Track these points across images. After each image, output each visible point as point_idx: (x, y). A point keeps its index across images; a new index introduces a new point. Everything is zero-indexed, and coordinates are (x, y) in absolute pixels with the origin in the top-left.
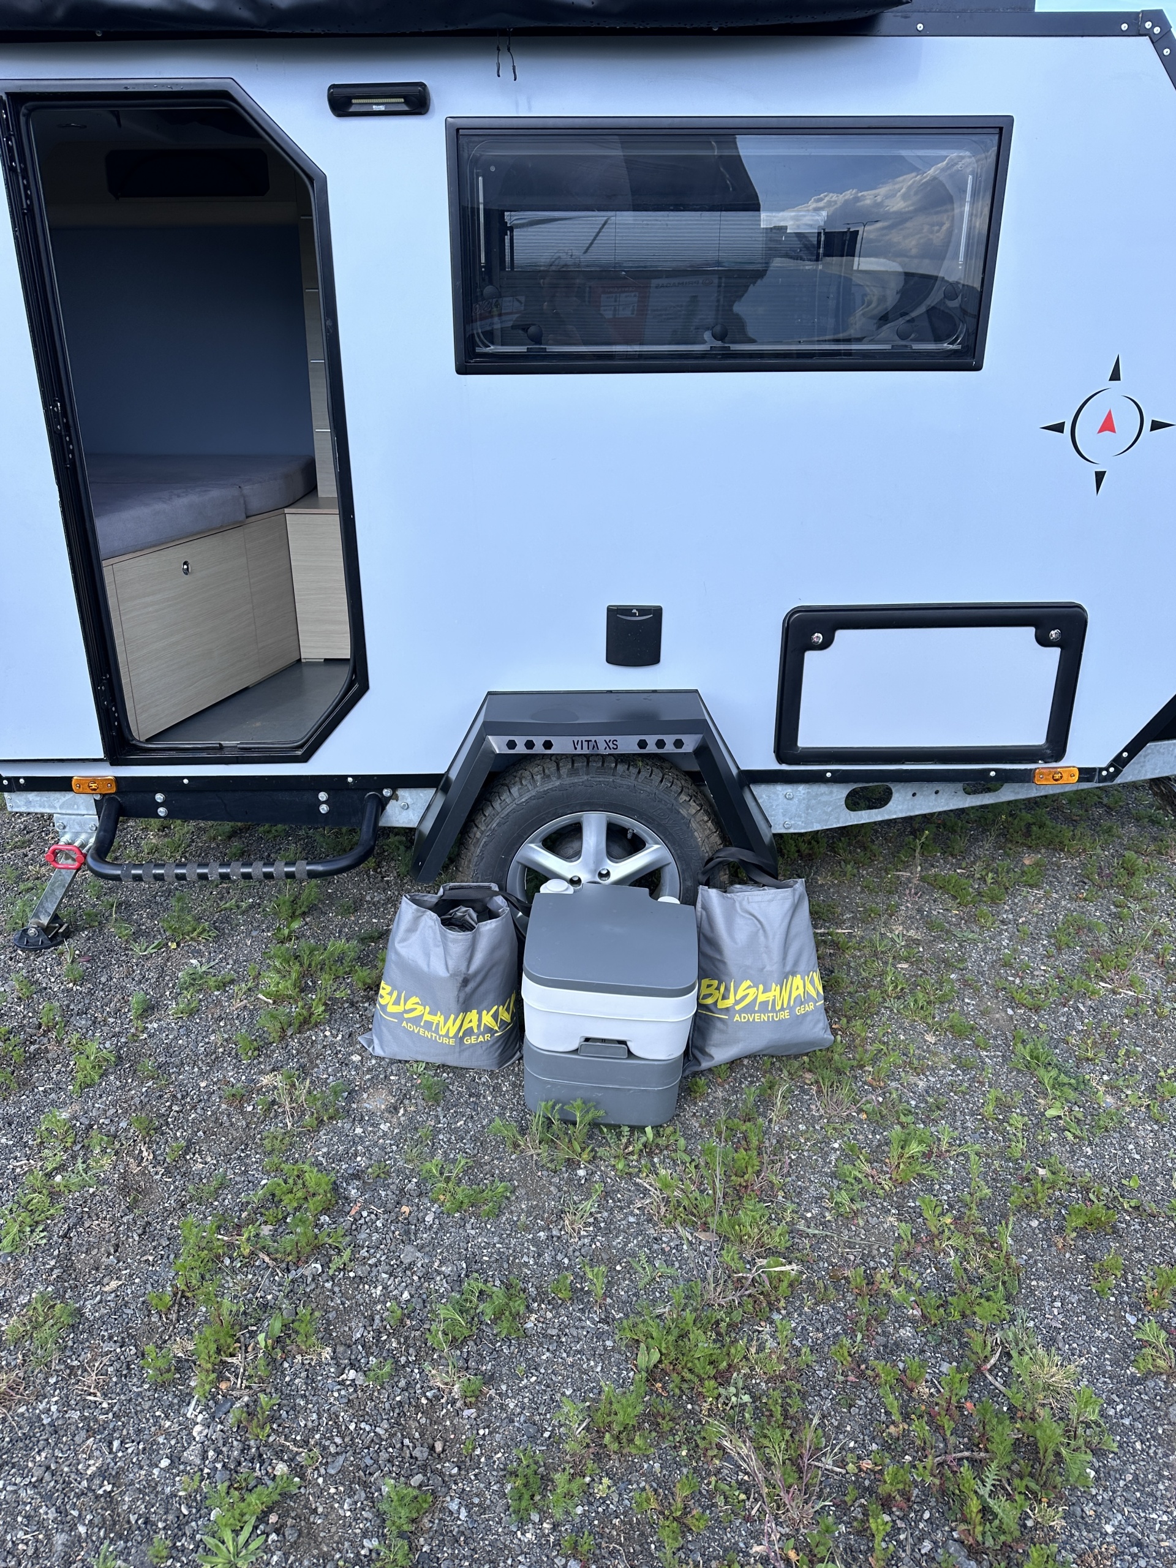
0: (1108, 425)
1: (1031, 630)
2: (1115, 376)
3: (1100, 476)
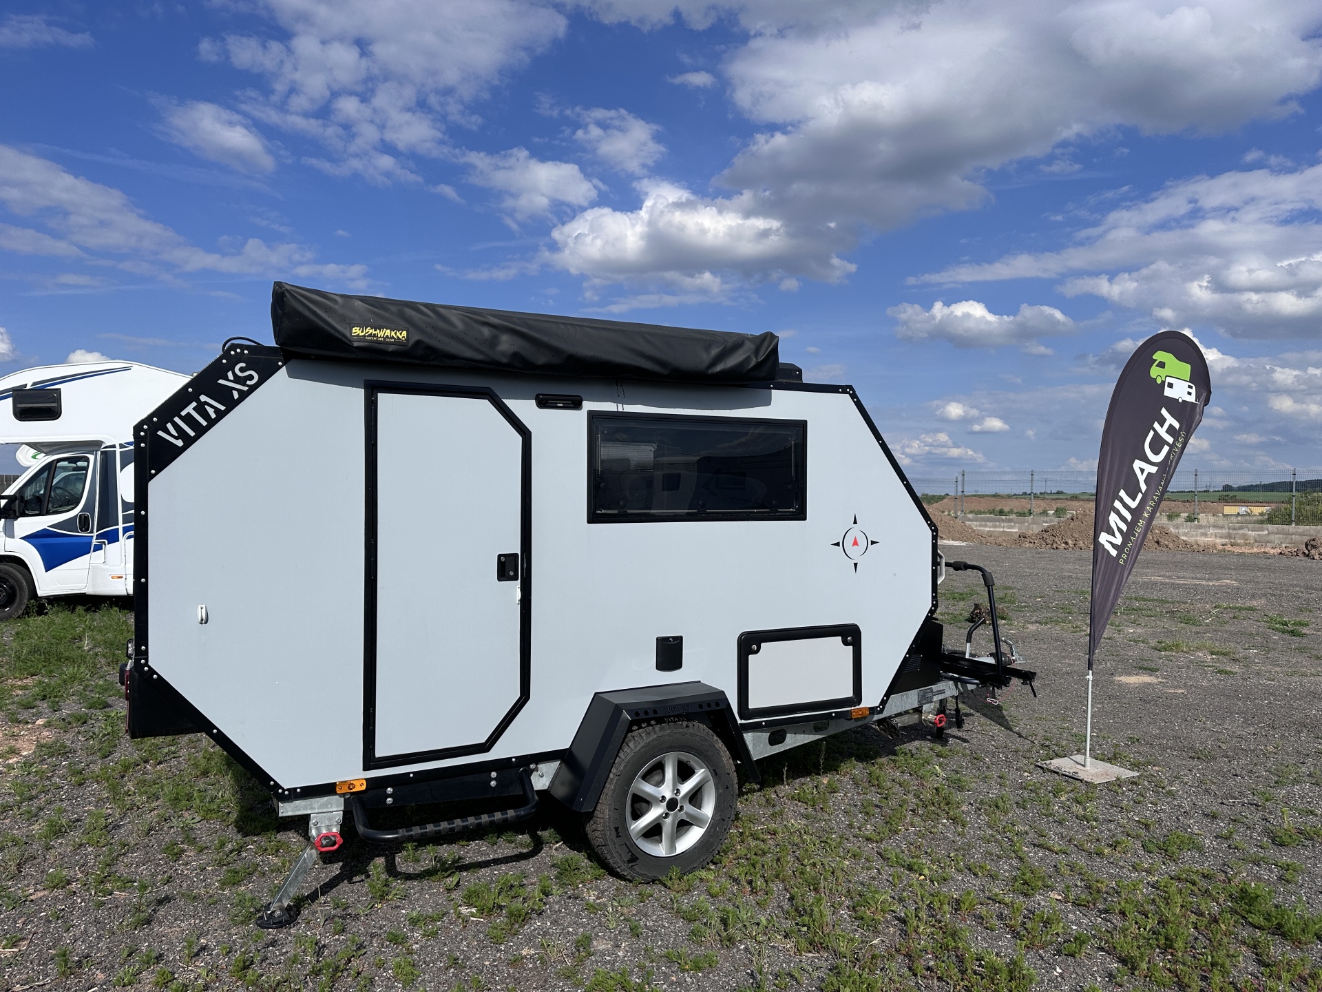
0: (855, 543)
1: (839, 638)
2: (855, 522)
3: (856, 565)
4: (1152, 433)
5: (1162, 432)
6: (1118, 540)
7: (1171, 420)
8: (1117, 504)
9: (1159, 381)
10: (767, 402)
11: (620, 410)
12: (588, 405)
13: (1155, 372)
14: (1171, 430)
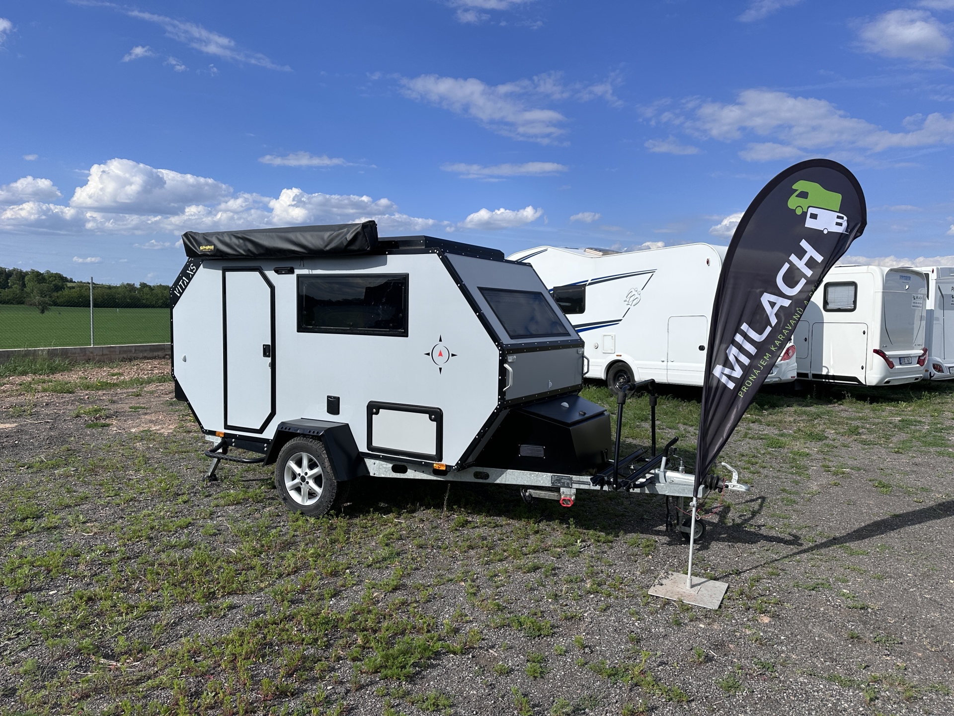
0: (440, 354)
1: (428, 415)
2: (440, 340)
3: (440, 369)
4: (786, 266)
5: (801, 264)
6: (738, 373)
7: (811, 252)
8: (739, 338)
9: (799, 212)
10: (385, 263)
11: (311, 273)
12: (298, 272)
13: (793, 202)
14: (811, 263)
